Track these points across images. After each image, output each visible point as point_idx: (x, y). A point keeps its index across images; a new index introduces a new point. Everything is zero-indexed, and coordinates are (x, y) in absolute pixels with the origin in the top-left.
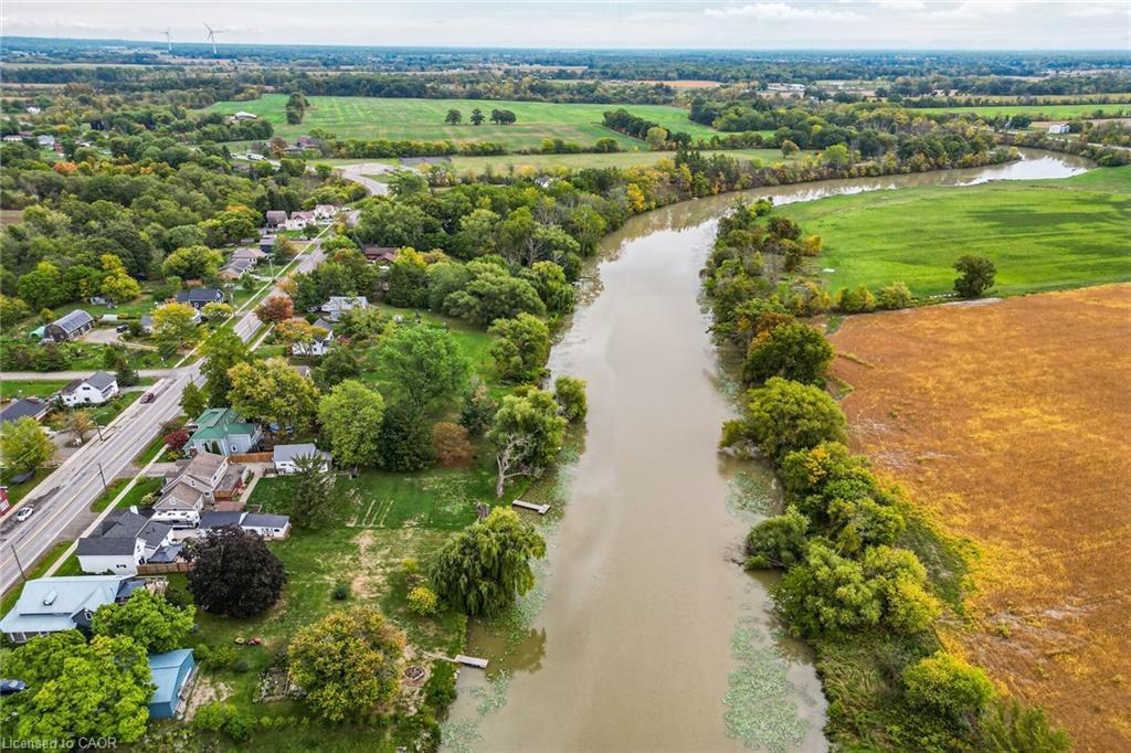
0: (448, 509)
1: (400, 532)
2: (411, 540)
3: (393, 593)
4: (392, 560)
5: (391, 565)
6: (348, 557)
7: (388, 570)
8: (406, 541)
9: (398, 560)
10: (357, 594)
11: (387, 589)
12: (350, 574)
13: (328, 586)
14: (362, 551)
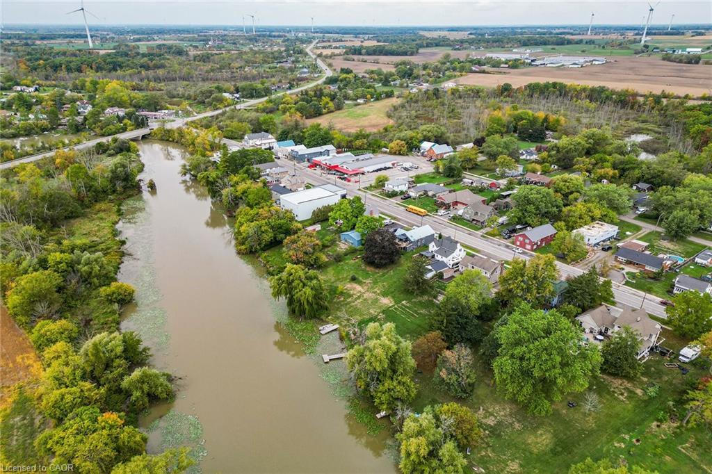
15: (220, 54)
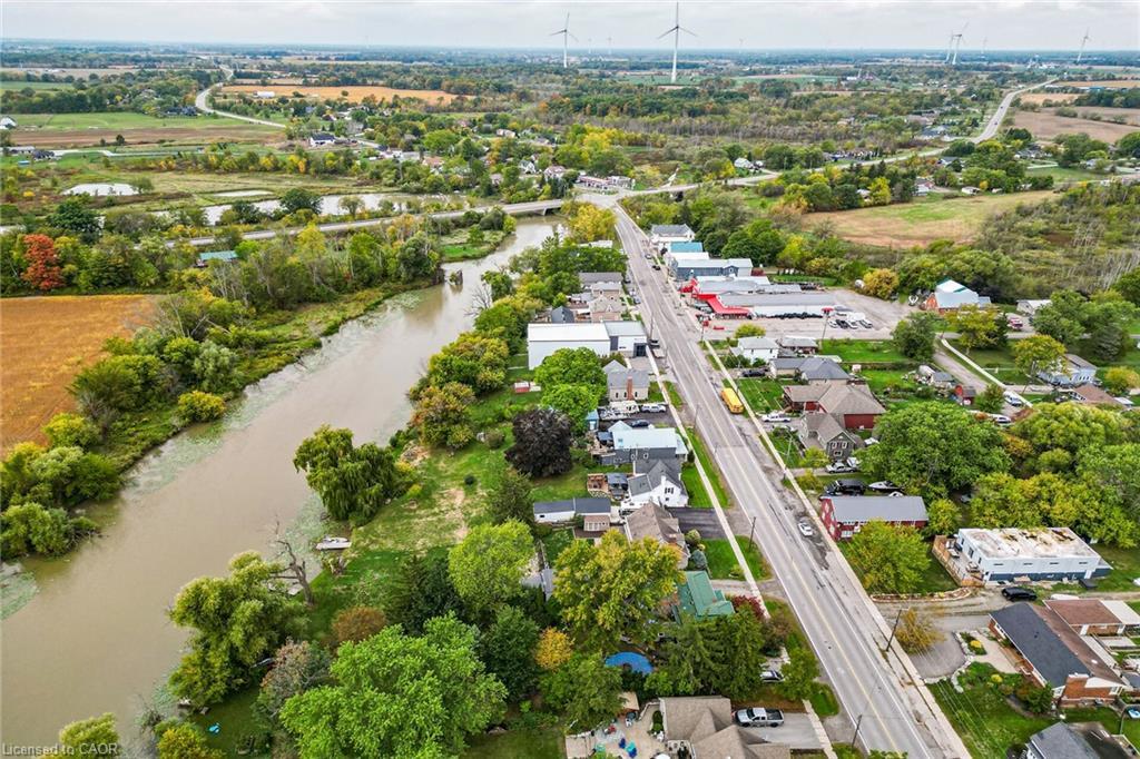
0: (377, 576)
1: (430, 545)
2: (419, 538)
3: (430, 494)
4: (435, 519)
5: (435, 514)
6: (474, 514)
7: (436, 510)
8: (422, 537)
9: (429, 519)
10: (458, 489)
11: (435, 496)
12: (468, 501)
13: (482, 487)
14: (463, 522)
15: (832, 96)
